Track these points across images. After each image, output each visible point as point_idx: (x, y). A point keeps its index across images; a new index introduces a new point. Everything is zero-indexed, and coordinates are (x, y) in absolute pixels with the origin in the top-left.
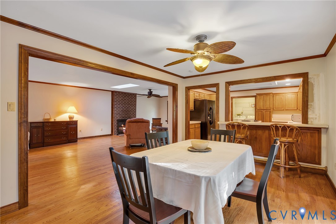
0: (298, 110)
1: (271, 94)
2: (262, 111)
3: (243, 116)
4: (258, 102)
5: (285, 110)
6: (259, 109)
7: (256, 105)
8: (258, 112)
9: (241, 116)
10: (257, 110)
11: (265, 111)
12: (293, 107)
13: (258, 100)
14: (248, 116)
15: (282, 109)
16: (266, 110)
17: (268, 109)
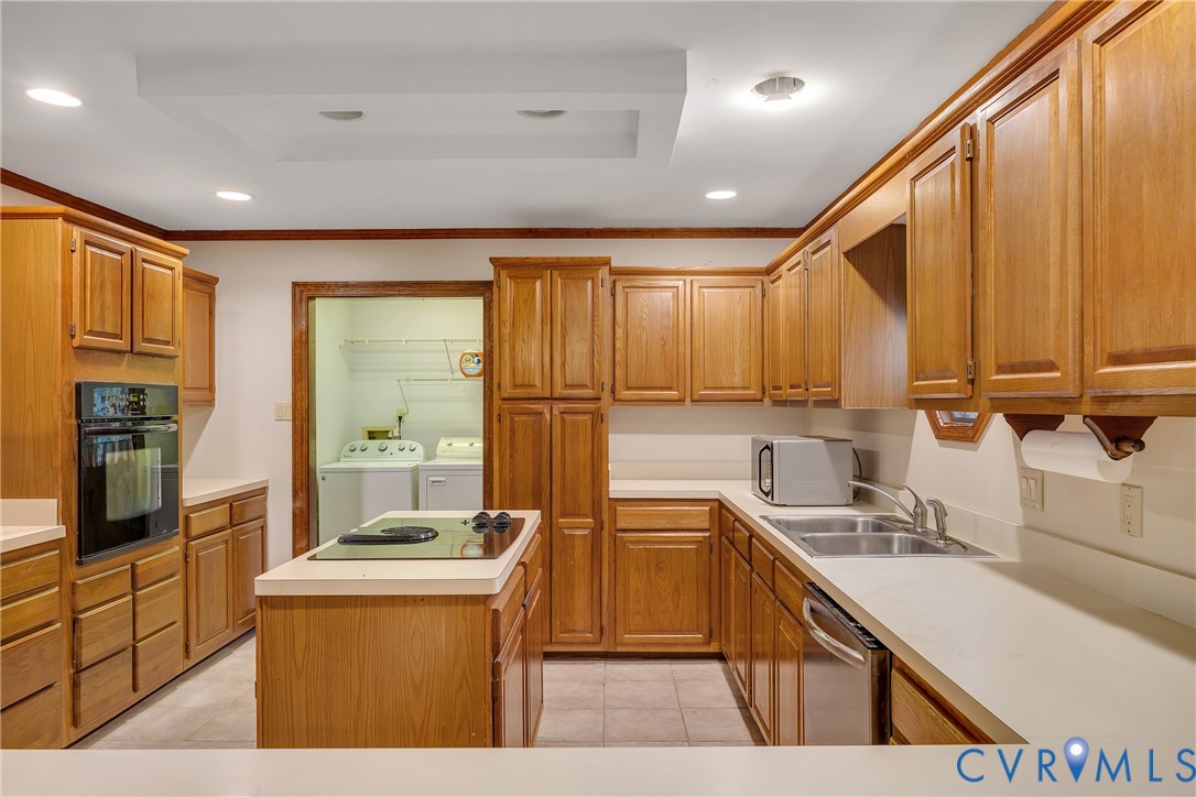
0: (767, 401)
1: (603, 272)
2: (541, 413)
3: (406, 443)
4: (506, 331)
5: (688, 399)
6: (520, 392)
7: (488, 358)
8: (507, 422)
9: (393, 445)
10: (497, 402)
11: (559, 407)
12: (738, 381)
13: (507, 316)
14: (443, 444)
15: (673, 394)
16: (563, 406)
17: (576, 392)
